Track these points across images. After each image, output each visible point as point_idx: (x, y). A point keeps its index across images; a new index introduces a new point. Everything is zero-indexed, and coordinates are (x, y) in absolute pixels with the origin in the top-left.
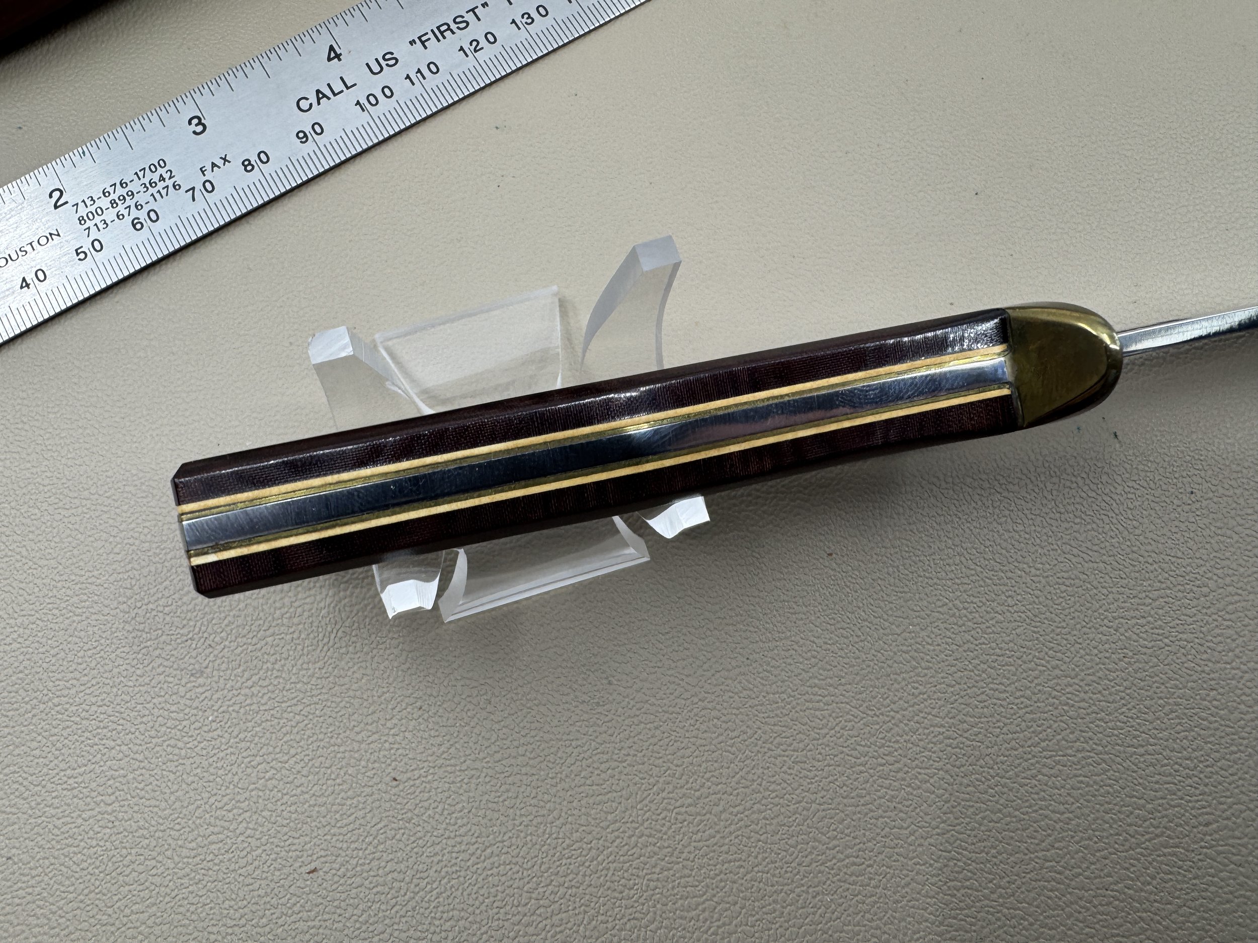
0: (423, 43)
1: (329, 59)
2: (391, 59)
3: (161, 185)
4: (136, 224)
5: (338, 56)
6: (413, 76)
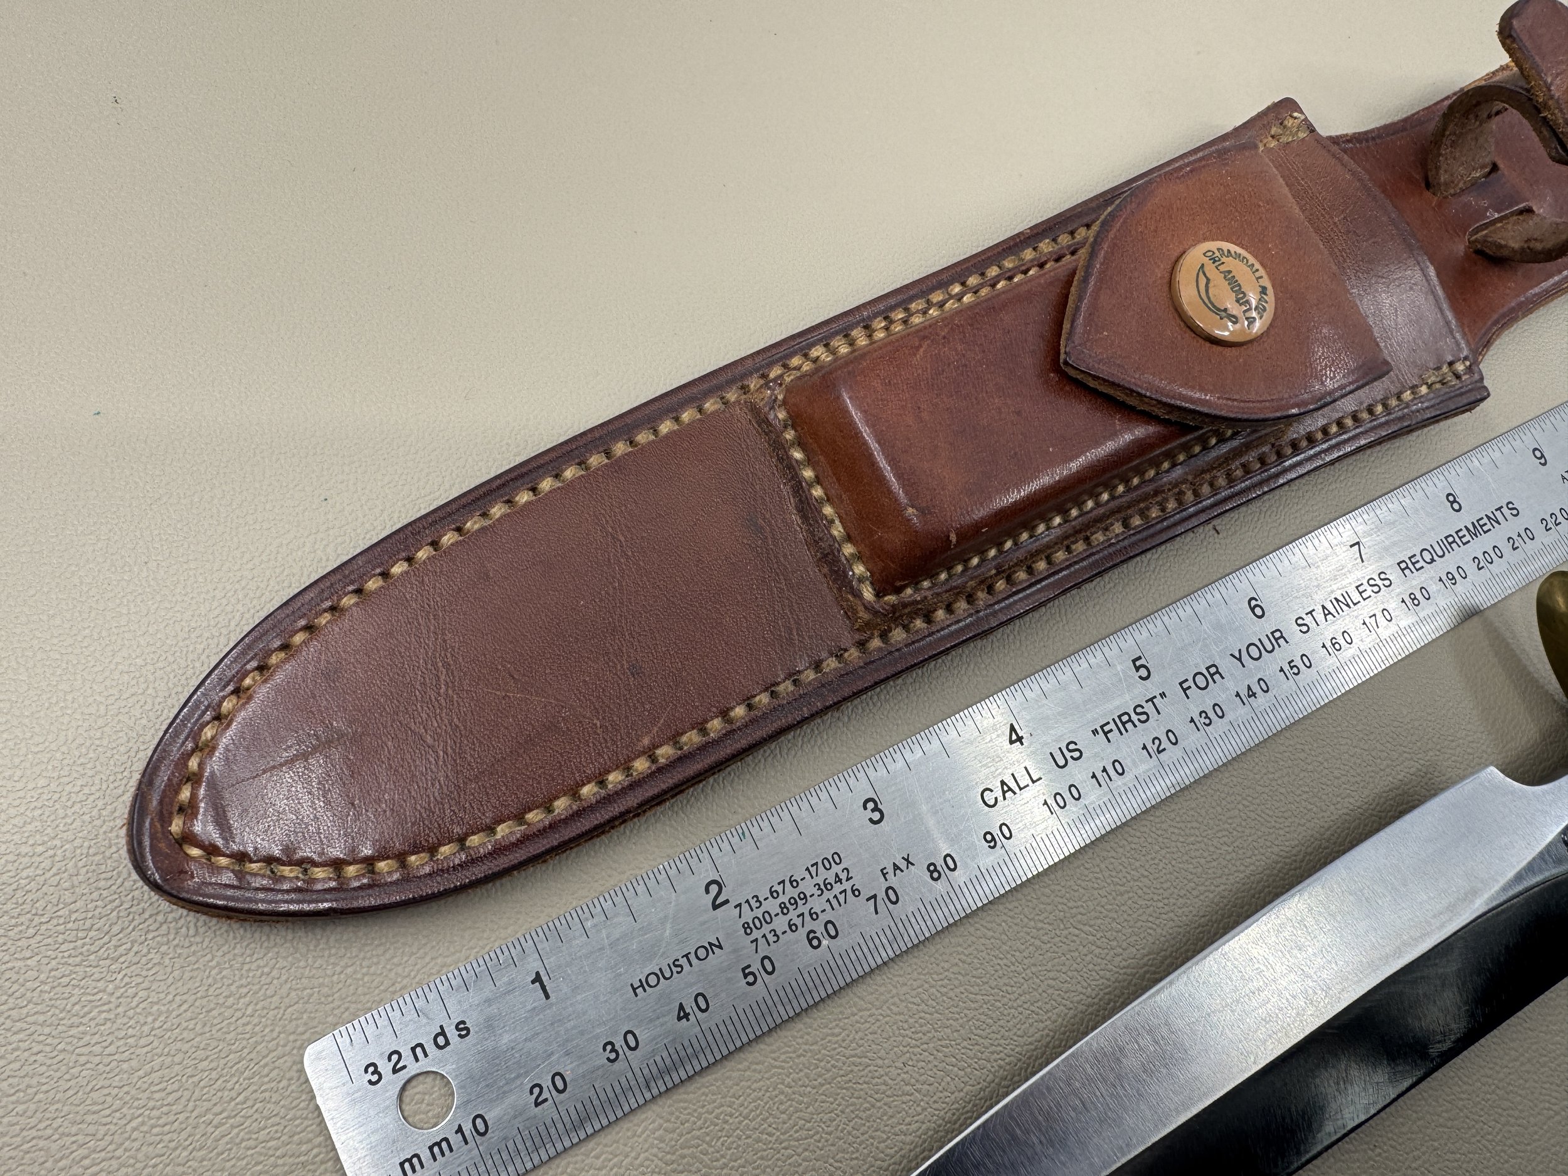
0: (1106, 734)
1: (1012, 742)
2: (1075, 751)
3: (838, 888)
4: (812, 939)
5: (1020, 739)
6: (1099, 774)
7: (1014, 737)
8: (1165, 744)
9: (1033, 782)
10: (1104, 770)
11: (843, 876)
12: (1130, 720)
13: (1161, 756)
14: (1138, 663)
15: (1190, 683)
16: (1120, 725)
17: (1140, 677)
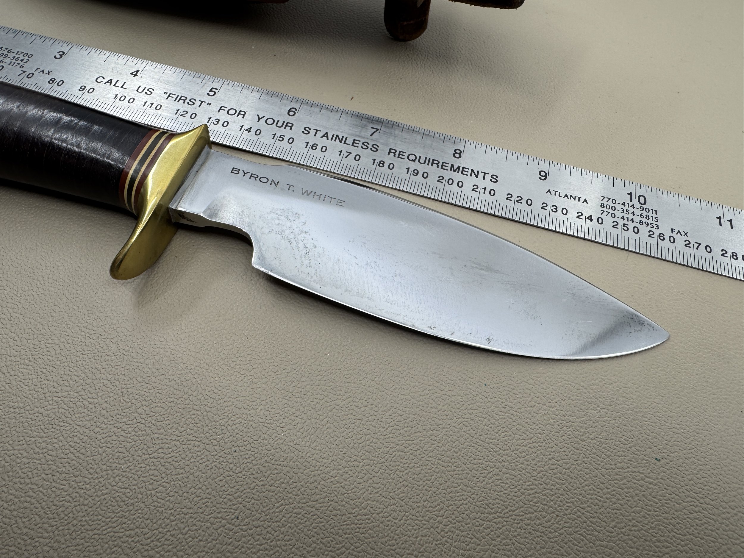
0: (169, 96)
1: (132, 74)
2: (150, 92)
3: (19, 62)
5: (135, 75)
6: (148, 104)
7: (134, 73)
8: (188, 116)
9: (122, 87)
10: (152, 104)
11: (25, 61)
12: (185, 101)
13: (180, 117)
14: (213, 90)
15: (227, 110)
16: (179, 98)
17: (208, 94)
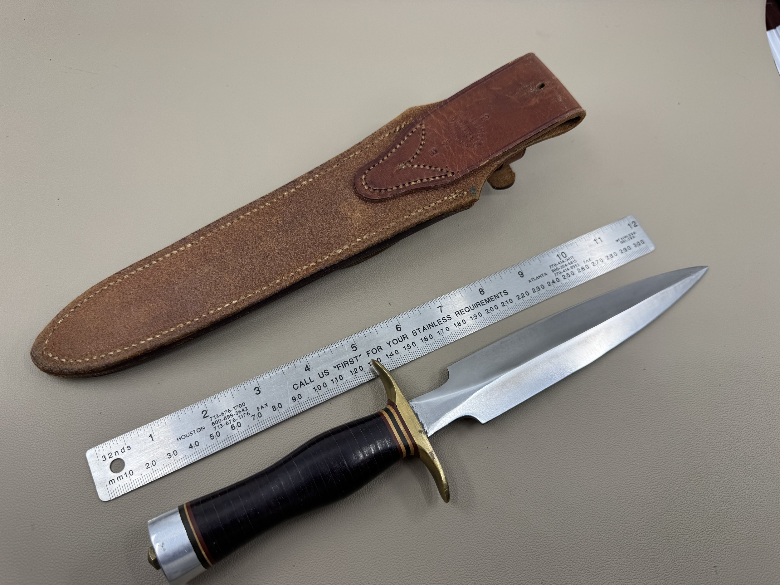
0: (338, 367)
2: (327, 373)
3: (243, 413)
4: (233, 427)
5: (309, 369)
6: (334, 380)
7: (307, 369)
8: (358, 370)
9: (311, 382)
10: (336, 378)
11: (245, 409)
12: (347, 363)
13: (356, 374)
14: (353, 346)
15: (371, 351)
16: (343, 365)
17: (353, 350)
